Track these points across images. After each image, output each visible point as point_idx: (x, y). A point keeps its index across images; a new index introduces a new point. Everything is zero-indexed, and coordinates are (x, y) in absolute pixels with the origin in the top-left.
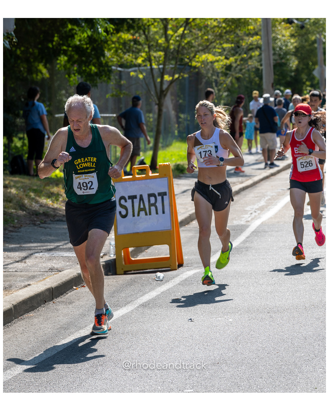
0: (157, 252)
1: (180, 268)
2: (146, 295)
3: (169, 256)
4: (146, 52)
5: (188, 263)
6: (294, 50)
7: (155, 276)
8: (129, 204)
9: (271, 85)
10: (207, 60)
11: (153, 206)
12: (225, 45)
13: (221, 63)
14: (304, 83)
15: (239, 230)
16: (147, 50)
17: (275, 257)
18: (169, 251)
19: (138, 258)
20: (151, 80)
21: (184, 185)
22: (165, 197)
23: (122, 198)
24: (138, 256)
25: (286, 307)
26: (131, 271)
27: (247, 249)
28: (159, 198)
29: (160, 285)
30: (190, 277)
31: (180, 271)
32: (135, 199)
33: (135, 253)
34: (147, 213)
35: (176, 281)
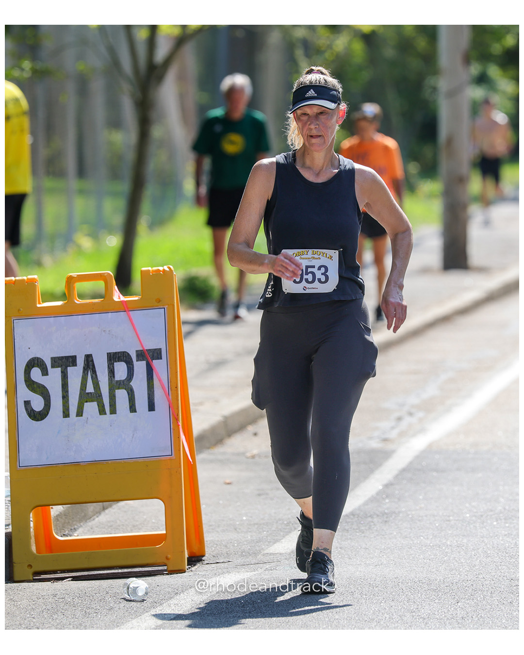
0: (129, 519)
1: (196, 567)
3: (165, 532)
5: (217, 552)
8: (52, 381)
9: (459, 57)
11: (122, 388)
17: (465, 541)
18: (163, 518)
19: (75, 537)
22: (156, 363)
23: (35, 362)
26: (55, 572)
27: (386, 517)
28: (140, 367)
29: (137, 614)
31: (195, 575)
32: (70, 366)
33: (67, 521)
34: (103, 406)
35: (183, 602)
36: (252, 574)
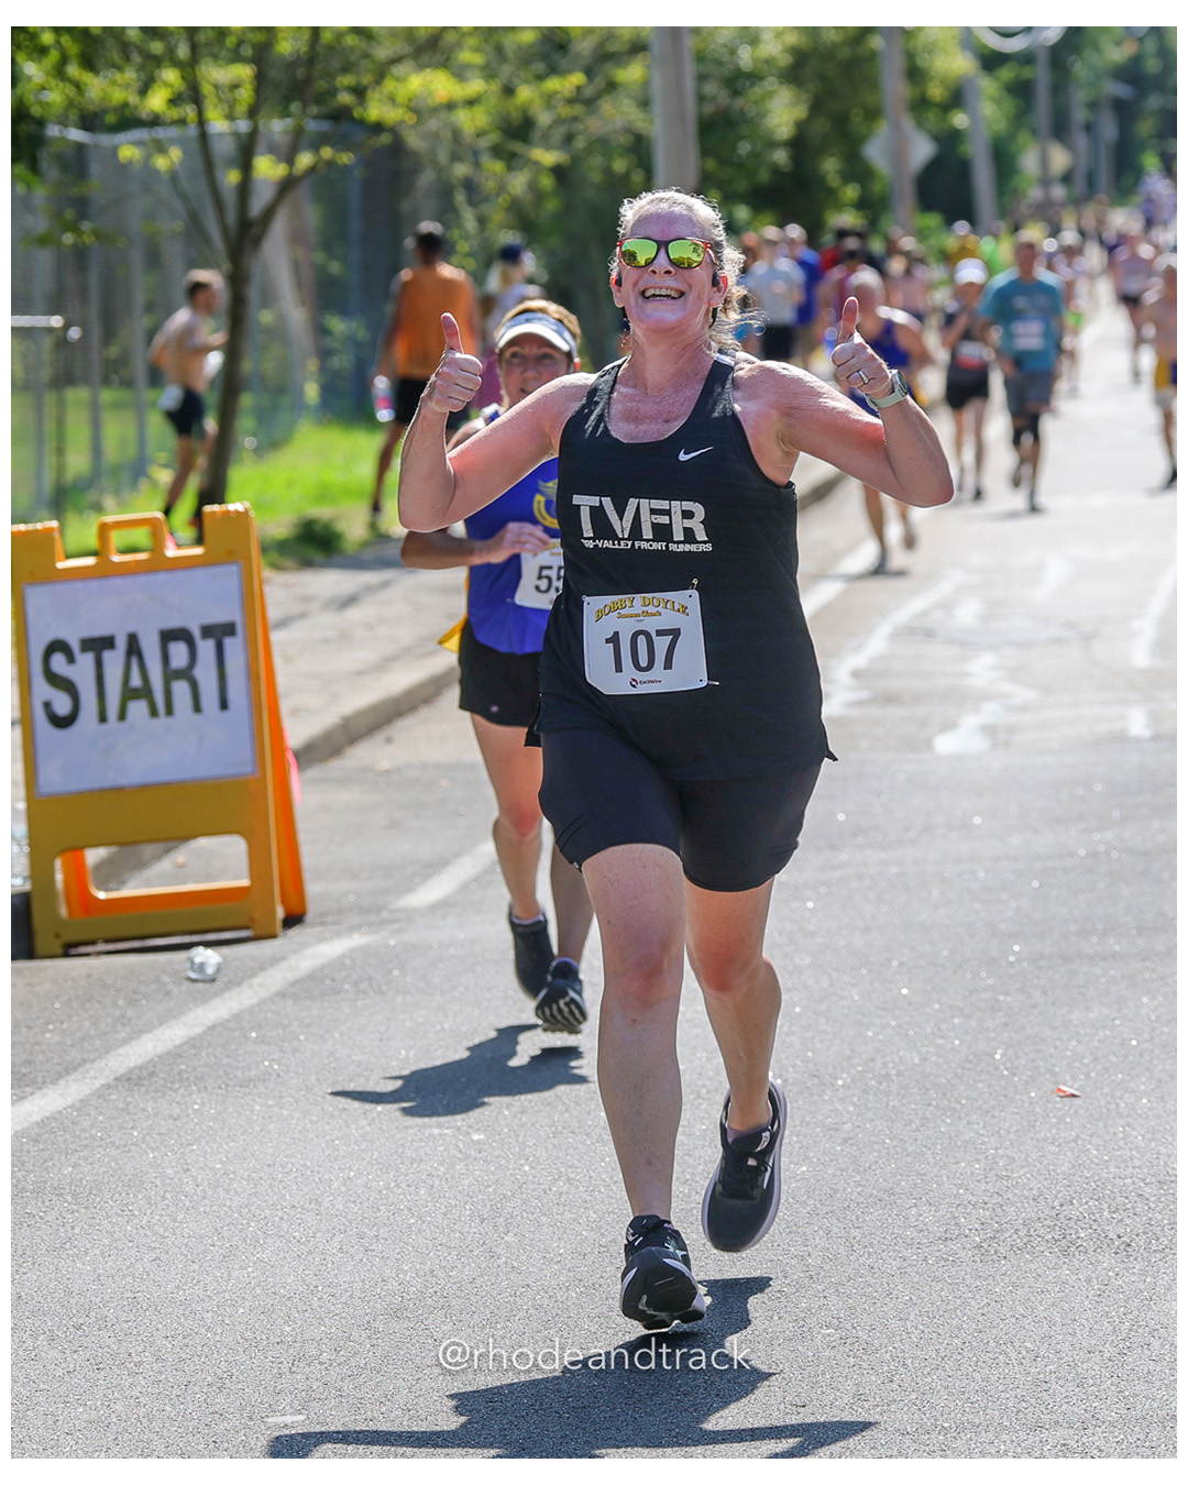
1: (294, 930)
3: (245, 882)
5: (324, 908)
8: (82, 671)
11: (182, 679)
18: (245, 862)
22: (228, 642)
23: (57, 646)
24: (124, 882)
26: (92, 943)
28: (206, 648)
29: (204, 1000)
30: (328, 965)
31: (292, 941)
32: (106, 651)
33: (113, 871)
34: (155, 705)
35: (270, 980)
36: (371, 938)
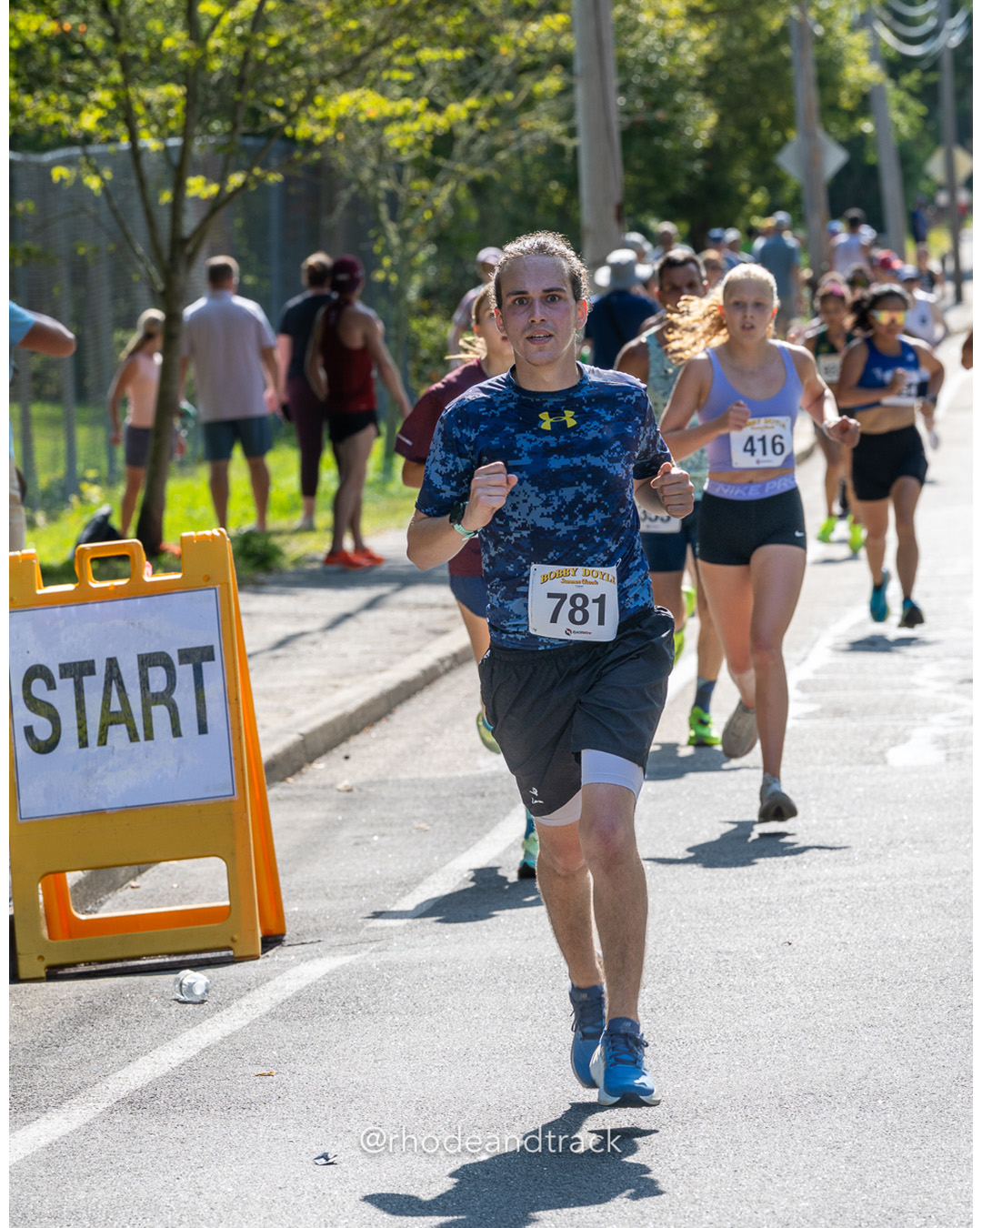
0: (175, 886)
1: (274, 950)
2: (140, 1059)
3: (227, 903)
4: (115, 86)
5: (301, 928)
6: (700, 71)
7: (175, 984)
8: (62, 697)
9: (612, 211)
10: (356, 114)
11: (161, 704)
12: (427, 55)
13: (416, 127)
14: (743, 200)
15: (503, 793)
16: (116, 76)
18: (225, 883)
19: (102, 914)
20: (136, 200)
21: (272, 616)
22: (206, 666)
23: (36, 672)
24: (101, 903)
25: (705, 1101)
26: (74, 965)
28: (184, 672)
29: (195, 1021)
30: (315, 985)
31: (273, 962)
32: (86, 675)
33: (89, 892)
34: (135, 730)
35: (257, 1001)
36: (353, 958)
